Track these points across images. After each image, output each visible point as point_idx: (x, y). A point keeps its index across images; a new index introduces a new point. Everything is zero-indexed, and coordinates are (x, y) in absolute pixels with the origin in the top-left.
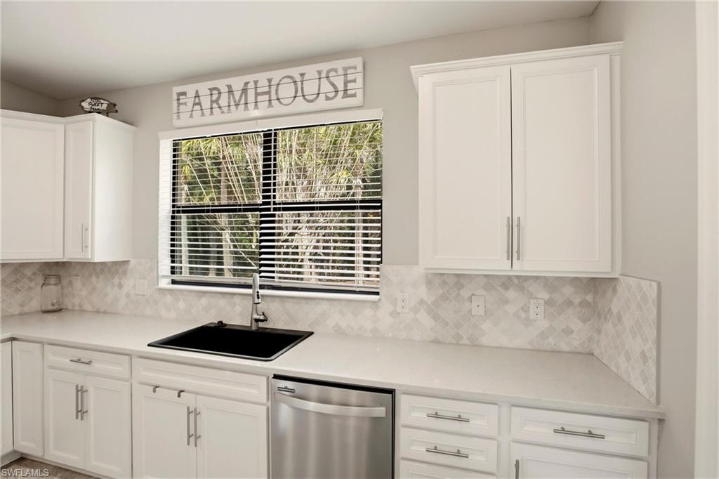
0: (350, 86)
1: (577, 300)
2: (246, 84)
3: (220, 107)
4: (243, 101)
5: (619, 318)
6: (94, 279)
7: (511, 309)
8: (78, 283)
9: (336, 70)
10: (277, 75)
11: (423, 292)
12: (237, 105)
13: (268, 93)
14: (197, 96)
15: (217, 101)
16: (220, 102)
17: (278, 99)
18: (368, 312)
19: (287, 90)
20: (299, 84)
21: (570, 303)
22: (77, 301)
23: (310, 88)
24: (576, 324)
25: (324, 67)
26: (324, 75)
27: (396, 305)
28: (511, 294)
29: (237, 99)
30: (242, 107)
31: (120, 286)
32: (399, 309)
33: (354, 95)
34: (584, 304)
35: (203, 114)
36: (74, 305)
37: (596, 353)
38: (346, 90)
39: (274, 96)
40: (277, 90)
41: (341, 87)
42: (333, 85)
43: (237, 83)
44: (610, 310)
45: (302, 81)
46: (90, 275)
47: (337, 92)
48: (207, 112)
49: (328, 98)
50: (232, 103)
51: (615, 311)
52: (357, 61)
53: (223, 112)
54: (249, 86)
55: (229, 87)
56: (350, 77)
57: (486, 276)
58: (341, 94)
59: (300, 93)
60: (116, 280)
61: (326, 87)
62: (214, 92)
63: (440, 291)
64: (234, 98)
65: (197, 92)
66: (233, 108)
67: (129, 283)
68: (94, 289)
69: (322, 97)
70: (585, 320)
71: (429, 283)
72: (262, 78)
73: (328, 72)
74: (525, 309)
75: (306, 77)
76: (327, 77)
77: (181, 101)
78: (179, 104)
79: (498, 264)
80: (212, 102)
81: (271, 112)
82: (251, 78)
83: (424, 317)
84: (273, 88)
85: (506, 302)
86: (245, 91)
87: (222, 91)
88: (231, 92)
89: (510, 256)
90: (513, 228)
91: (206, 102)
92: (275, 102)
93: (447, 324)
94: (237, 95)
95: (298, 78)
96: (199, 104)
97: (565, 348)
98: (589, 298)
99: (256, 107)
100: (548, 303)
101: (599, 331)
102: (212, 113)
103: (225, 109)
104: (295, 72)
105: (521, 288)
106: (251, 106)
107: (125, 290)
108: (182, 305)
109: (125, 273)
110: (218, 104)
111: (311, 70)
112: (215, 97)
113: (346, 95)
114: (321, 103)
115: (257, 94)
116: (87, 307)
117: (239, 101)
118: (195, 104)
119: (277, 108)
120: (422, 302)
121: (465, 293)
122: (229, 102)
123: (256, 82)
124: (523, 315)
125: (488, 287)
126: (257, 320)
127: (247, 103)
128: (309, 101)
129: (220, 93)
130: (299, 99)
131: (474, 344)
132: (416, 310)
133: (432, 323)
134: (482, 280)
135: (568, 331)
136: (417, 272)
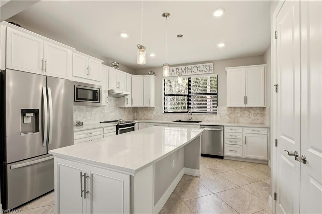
0: (210, 69)
2: (185, 68)
4: (185, 71)
6: (145, 112)
7: (245, 115)
8: (140, 113)
9: (207, 65)
10: (193, 66)
11: (227, 112)
12: (183, 72)
13: (191, 70)
14: (173, 70)
16: (179, 71)
17: (193, 71)
18: (215, 117)
19: (195, 69)
21: (258, 114)
22: (140, 117)
23: (201, 69)
24: (260, 118)
25: (204, 65)
26: (204, 66)
27: (220, 115)
28: (246, 112)
29: (183, 71)
30: (184, 73)
31: (152, 113)
32: (221, 116)
33: (211, 71)
34: (261, 114)
35: (174, 74)
36: (139, 118)
37: (264, 123)
38: (209, 70)
39: (192, 70)
41: (208, 69)
42: (206, 69)
43: (183, 68)
45: (199, 68)
46: (144, 111)
47: (207, 70)
48: (176, 74)
49: (205, 71)
50: (182, 72)
52: (212, 64)
55: (181, 68)
56: (210, 67)
58: (208, 71)
59: (198, 70)
60: (151, 112)
61: (205, 69)
62: (177, 69)
63: (230, 112)
65: (173, 69)
67: (154, 113)
68: (145, 114)
69: (204, 71)
71: (228, 109)
72: (189, 66)
73: (205, 66)
74: (249, 115)
75: (200, 67)
76: (205, 67)
79: (243, 105)
80: (177, 71)
81: (191, 74)
82: (187, 66)
83: (227, 117)
84: (192, 69)
85: (245, 113)
86: (185, 69)
88: (181, 69)
89: (245, 103)
90: (245, 98)
91: (175, 71)
92: (193, 72)
93: (232, 118)
94: (183, 70)
95: (198, 67)
96: (173, 72)
97: (258, 123)
98: (263, 112)
99: (188, 73)
100: (254, 114)
104: (197, 65)
105: (248, 111)
107: (153, 114)
108: (169, 117)
109: (153, 110)
111: (201, 65)
112: (177, 70)
113: (209, 71)
114: (204, 72)
115: (188, 70)
116: (143, 118)
118: (172, 72)
119: (193, 73)
120: (226, 114)
121: (236, 112)
123: (188, 67)
124: (249, 116)
125: (241, 111)
126: (189, 119)
127: (185, 72)
128: (201, 72)
129: (179, 69)
130: (198, 72)
131: (238, 122)
132: (225, 116)
133: (229, 118)
134: (240, 109)
135: (258, 119)
136: (225, 108)
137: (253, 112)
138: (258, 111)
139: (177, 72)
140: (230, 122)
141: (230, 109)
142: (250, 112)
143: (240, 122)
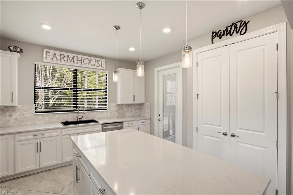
0: (102, 65)
1: (138, 108)
2: (74, 56)
3: (64, 60)
4: (73, 60)
5: (145, 109)
7: (129, 110)
9: (99, 61)
10: (84, 57)
11: (116, 108)
12: (71, 61)
13: (81, 61)
14: (55, 54)
15: (63, 58)
16: (64, 59)
17: (84, 63)
18: (105, 113)
19: (86, 62)
20: (90, 61)
21: (137, 108)
23: (93, 63)
24: (138, 111)
25: (97, 59)
26: (96, 61)
27: (111, 111)
28: (130, 107)
30: (72, 62)
31: (10, 116)
32: (112, 112)
33: (103, 67)
34: (139, 108)
35: (57, 61)
37: (141, 115)
38: (101, 66)
39: (83, 62)
40: (84, 61)
41: (100, 65)
42: (98, 64)
43: (71, 55)
44: (143, 108)
45: (91, 61)
47: (99, 65)
49: (97, 66)
50: (69, 60)
51: (144, 108)
52: (104, 60)
53: (65, 62)
54: (75, 57)
55: (68, 55)
56: (102, 63)
57: (126, 104)
58: (100, 66)
59: (90, 63)
61: (97, 64)
62: (62, 55)
63: (119, 108)
64: (69, 58)
65: (55, 53)
66: (69, 62)
69: (96, 66)
70: (139, 110)
71: (117, 106)
72: (79, 57)
73: (98, 60)
74: (132, 110)
75: (92, 60)
76: (97, 61)
77: (47, 54)
78: (46, 55)
82: (76, 55)
83: (116, 113)
84: (83, 60)
85: (129, 109)
86: (73, 58)
87: (65, 55)
88: (68, 57)
89: (133, 101)
90: (134, 96)
91: (59, 58)
92: (83, 64)
93: (120, 114)
94: (71, 59)
95: (90, 60)
96: (56, 57)
97: (137, 115)
99: (77, 63)
101: (141, 112)
102: (61, 61)
103: (66, 61)
104: (89, 58)
105: (131, 106)
106: (75, 63)
107: (14, 117)
109: (14, 111)
110: (63, 59)
111: (93, 59)
112: (62, 57)
113: (101, 67)
114: (95, 67)
115: (77, 60)
117: (72, 60)
118: (54, 57)
119: (83, 65)
120: (116, 110)
121: (123, 108)
122: (68, 60)
123: (77, 57)
124: (131, 111)
125: (126, 106)
126: (80, 118)
127: (74, 62)
128: (92, 66)
129: (64, 56)
130: (90, 65)
131: (125, 117)
132: (115, 112)
133: (118, 114)
134: (125, 105)
135: (137, 113)
136: (115, 104)
137: (134, 107)
138: (137, 106)
139: (62, 59)
140: (118, 117)
141: (118, 106)
142: (132, 108)
143: (126, 116)
